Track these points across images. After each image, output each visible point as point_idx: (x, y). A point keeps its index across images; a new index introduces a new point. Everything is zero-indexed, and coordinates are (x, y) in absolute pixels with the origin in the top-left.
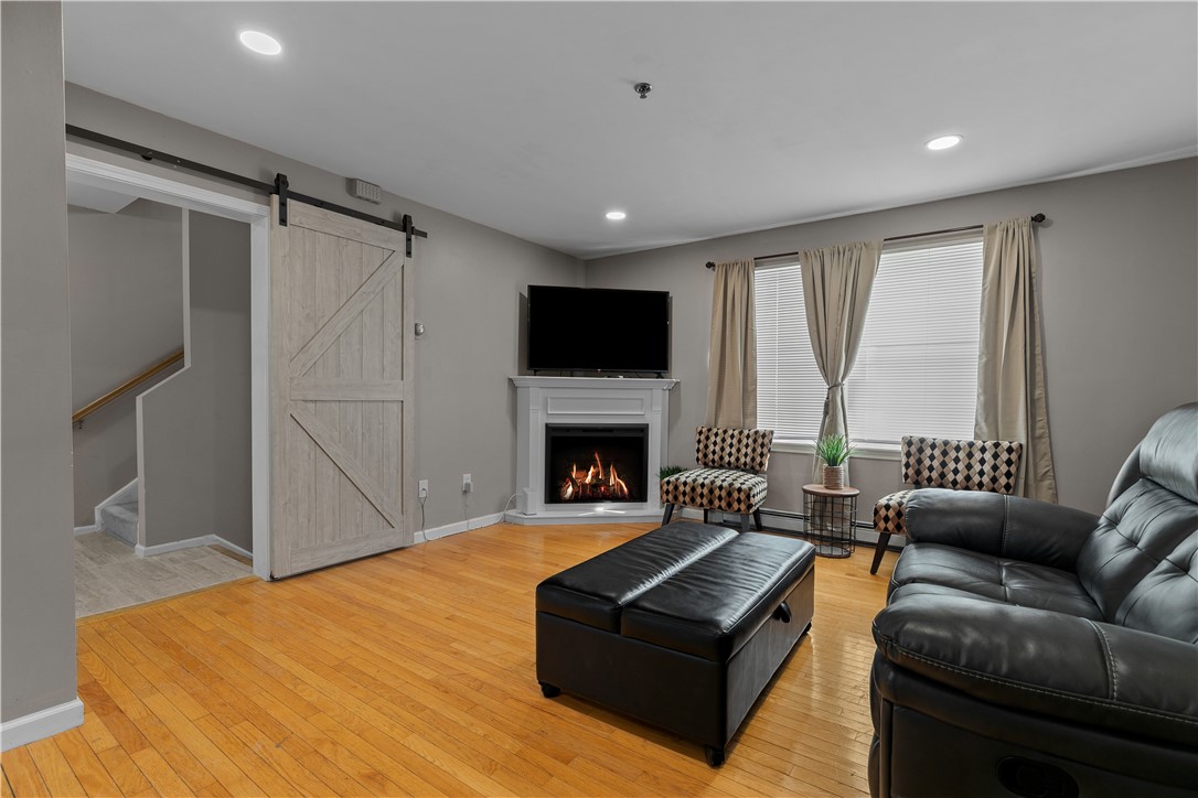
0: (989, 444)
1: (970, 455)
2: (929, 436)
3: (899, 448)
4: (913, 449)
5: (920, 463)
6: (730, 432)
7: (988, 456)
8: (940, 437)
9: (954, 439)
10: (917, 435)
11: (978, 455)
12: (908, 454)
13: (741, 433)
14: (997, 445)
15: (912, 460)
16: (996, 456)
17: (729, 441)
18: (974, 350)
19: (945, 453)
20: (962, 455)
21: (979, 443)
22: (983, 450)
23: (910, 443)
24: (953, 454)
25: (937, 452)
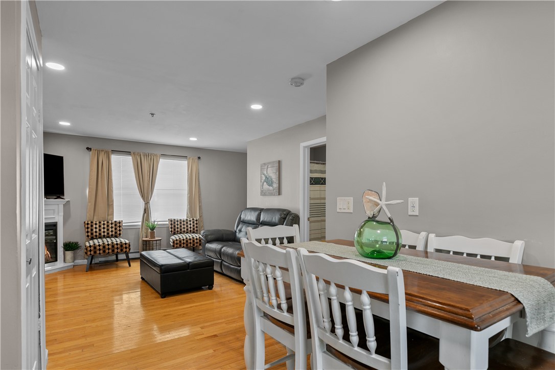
0: (191, 219)
1: (187, 223)
2: (176, 218)
3: (168, 223)
4: (173, 223)
5: (175, 227)
6: (103, 223)
7: (191, 223)
8: (179, 218)
9: (182, 218)
10: (173, 218)
11: (189, 223)
12: (171, 224)
13: (108, 222)
14: (193, 219)
15: (173, 226)
16: (193, 222)
17: (102, 226)
18: (186, 192)
19: (181, 223)
20: (185, 223)
21: (189, 219)
22: (190, 221)
23: (171, 221)
24: (183, 223)
25: (179, 223)
